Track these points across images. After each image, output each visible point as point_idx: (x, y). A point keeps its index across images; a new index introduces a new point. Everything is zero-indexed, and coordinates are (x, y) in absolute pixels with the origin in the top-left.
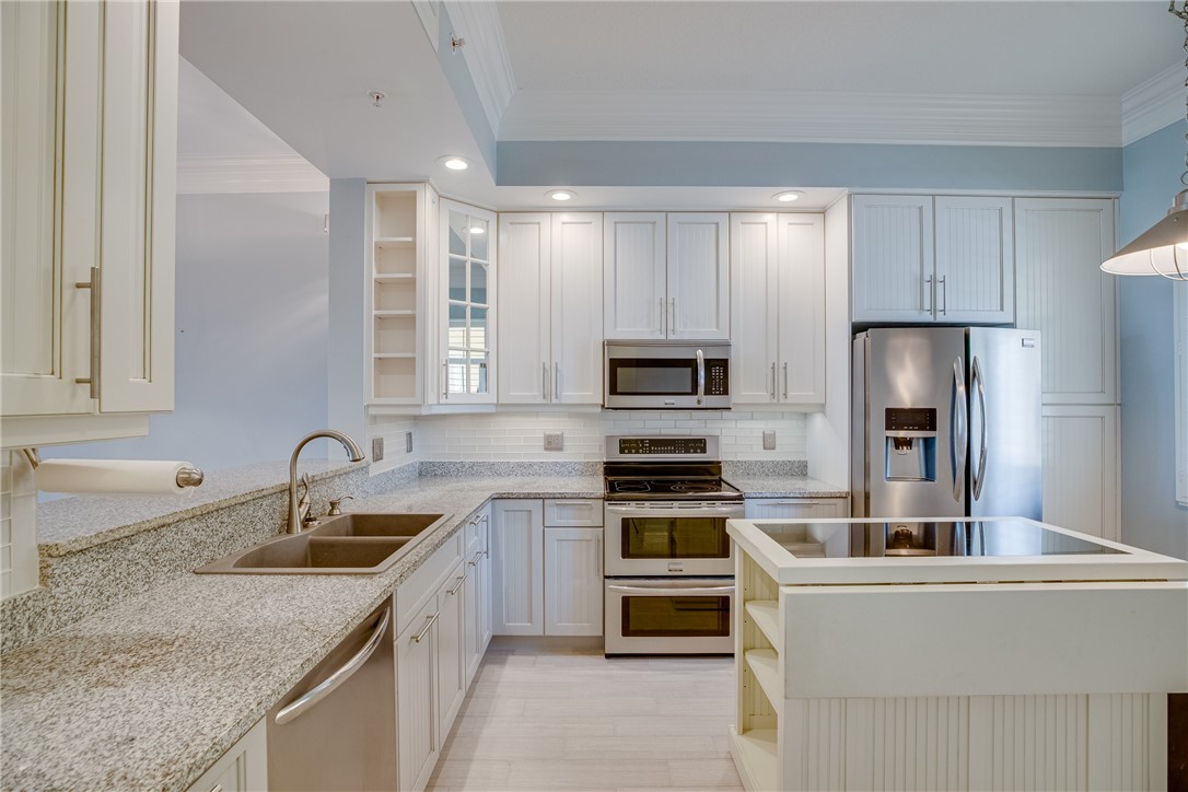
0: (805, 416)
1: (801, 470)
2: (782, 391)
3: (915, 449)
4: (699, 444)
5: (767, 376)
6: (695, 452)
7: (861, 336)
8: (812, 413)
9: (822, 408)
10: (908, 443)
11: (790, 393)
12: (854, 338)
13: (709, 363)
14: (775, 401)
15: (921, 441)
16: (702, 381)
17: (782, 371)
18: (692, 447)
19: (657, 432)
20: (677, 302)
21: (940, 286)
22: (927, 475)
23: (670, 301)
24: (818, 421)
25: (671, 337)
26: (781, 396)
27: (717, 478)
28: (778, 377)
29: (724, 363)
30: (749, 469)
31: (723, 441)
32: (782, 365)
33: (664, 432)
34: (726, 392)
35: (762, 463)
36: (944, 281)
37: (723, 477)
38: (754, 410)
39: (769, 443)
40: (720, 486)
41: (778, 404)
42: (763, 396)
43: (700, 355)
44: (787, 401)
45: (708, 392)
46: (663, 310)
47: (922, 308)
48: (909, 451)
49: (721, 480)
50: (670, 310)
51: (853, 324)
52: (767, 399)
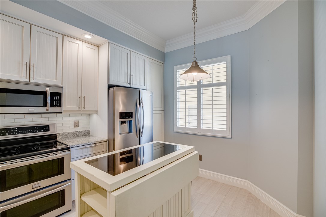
0: (89, 115)
1: (88, 133)
2: (83, 106)
3: (126, 124)
4: (46, 128)
5: (77, 100)
6: (44, 131)
7: (112, 89)
8: (92, 114)
9: (97, 112)
10: (124, 122)
11: (86, 107)
12: (109, 89)
13: (52, 94)
14: (80, 110)
15: (128, 121)
16: (49, 101)
17: (83, 99)
18: (42, 129)
19: (22, 124)
20: (36, 66)
21: (132, 77)
22: (130, 131)
23: (32, 64)
24: (95, 117)
25: (32, 81)
26: (83, 108)
27: (55, 140)
28: (81, 101)
29: (59, 95)
30: (68, 135)
31: (58, 125)
32: (83, 97)
33: (26, 123)
34: (60, 106)
35: (73, 132)
36: (133, 76)
37: (58, 140)
38: (71, 113)
39: (76, 125)
40: (56, 144)
41: (81, 111)
42: (75, 108)
43: (48, 90)
44: (85, 110)
45: (52, 106)
46: (28, 68)
47: (127, 83)
48: (125, 125)
49: (56, 141)
50: (32, 68)
51: (109, 85)
52: (77, 109)
